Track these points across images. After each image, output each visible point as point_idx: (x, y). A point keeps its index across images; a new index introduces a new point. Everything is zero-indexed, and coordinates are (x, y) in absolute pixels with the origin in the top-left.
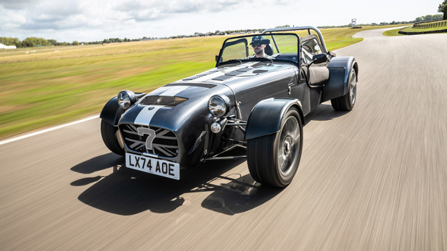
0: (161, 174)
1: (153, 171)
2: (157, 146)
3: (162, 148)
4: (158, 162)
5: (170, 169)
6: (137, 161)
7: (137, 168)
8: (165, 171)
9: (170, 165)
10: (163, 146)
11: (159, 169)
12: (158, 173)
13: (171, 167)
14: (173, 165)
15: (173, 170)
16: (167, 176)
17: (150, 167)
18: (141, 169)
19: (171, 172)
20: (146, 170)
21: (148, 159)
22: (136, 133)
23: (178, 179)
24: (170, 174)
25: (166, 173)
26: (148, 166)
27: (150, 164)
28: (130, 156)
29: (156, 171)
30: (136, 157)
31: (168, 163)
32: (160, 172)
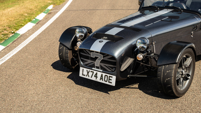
0: (104, 82)
1: (98, 80)
2: (103, 65)
3: (105, 66)
4: (102, 75)
5: (109, 79)
6: (88, 73)
7: (87, 77)
8: (106, 80)
11: (102, 79)
13: (110, 78)
14: (112, 77)
15: (111, 80)
16: (107, 83)
17: (97, 77)
18: (90, 78)
19: (110, 81)
20: (94, 79)
21: (95, 72)
22: (89, 56)
23: (114, 85)
24: (109, 82)
25: (106, 81)
26: (95, 76)
27: (97, 76)
28: (83, 69)
29: (100, 80)
30: (87, 70)
31: (108, 75)
32: (103, 80)
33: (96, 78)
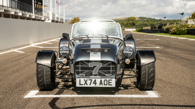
0: (104, 86)
1: (98, 85)
2: (101, 72)
3: (104, 72)
4: (101, 80)
5: (109, 82)
6: (86, 82)
7: (86, 86)
9: (109, 80)
10: (105, 71)
12: (101, 86)
13: (110, 81)
14: (111, 80)
15: (111, 82)
16: (108, 86)
18: (88, 86)
19: (110, 84)
20: (93, 85)
21: (93, 80)
22: (87, 66)
23: (115, 86)
24: (109, 85)
25: (106, 85)
26: (94, 83)
27: (96, 82)
28: (80, 80)
29: (100, 85)
30: (85, 80)
31: (108, 79)
32: (102, 85)
33: (95, 84)
